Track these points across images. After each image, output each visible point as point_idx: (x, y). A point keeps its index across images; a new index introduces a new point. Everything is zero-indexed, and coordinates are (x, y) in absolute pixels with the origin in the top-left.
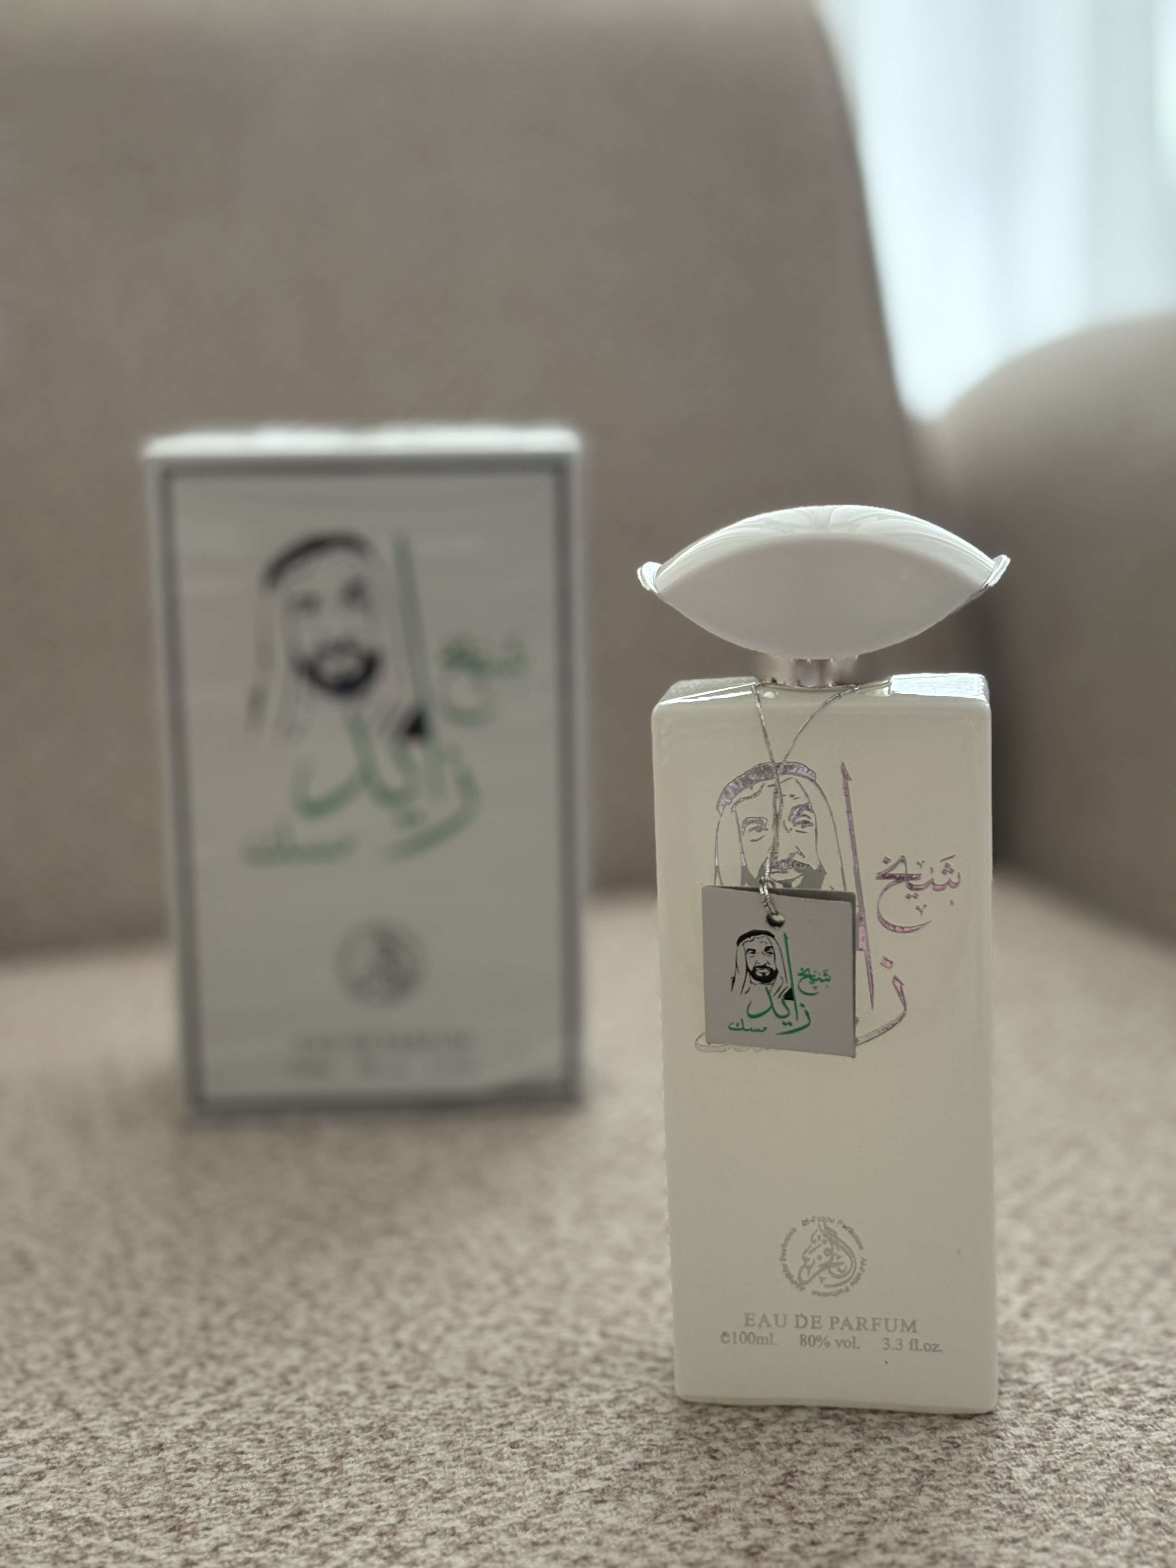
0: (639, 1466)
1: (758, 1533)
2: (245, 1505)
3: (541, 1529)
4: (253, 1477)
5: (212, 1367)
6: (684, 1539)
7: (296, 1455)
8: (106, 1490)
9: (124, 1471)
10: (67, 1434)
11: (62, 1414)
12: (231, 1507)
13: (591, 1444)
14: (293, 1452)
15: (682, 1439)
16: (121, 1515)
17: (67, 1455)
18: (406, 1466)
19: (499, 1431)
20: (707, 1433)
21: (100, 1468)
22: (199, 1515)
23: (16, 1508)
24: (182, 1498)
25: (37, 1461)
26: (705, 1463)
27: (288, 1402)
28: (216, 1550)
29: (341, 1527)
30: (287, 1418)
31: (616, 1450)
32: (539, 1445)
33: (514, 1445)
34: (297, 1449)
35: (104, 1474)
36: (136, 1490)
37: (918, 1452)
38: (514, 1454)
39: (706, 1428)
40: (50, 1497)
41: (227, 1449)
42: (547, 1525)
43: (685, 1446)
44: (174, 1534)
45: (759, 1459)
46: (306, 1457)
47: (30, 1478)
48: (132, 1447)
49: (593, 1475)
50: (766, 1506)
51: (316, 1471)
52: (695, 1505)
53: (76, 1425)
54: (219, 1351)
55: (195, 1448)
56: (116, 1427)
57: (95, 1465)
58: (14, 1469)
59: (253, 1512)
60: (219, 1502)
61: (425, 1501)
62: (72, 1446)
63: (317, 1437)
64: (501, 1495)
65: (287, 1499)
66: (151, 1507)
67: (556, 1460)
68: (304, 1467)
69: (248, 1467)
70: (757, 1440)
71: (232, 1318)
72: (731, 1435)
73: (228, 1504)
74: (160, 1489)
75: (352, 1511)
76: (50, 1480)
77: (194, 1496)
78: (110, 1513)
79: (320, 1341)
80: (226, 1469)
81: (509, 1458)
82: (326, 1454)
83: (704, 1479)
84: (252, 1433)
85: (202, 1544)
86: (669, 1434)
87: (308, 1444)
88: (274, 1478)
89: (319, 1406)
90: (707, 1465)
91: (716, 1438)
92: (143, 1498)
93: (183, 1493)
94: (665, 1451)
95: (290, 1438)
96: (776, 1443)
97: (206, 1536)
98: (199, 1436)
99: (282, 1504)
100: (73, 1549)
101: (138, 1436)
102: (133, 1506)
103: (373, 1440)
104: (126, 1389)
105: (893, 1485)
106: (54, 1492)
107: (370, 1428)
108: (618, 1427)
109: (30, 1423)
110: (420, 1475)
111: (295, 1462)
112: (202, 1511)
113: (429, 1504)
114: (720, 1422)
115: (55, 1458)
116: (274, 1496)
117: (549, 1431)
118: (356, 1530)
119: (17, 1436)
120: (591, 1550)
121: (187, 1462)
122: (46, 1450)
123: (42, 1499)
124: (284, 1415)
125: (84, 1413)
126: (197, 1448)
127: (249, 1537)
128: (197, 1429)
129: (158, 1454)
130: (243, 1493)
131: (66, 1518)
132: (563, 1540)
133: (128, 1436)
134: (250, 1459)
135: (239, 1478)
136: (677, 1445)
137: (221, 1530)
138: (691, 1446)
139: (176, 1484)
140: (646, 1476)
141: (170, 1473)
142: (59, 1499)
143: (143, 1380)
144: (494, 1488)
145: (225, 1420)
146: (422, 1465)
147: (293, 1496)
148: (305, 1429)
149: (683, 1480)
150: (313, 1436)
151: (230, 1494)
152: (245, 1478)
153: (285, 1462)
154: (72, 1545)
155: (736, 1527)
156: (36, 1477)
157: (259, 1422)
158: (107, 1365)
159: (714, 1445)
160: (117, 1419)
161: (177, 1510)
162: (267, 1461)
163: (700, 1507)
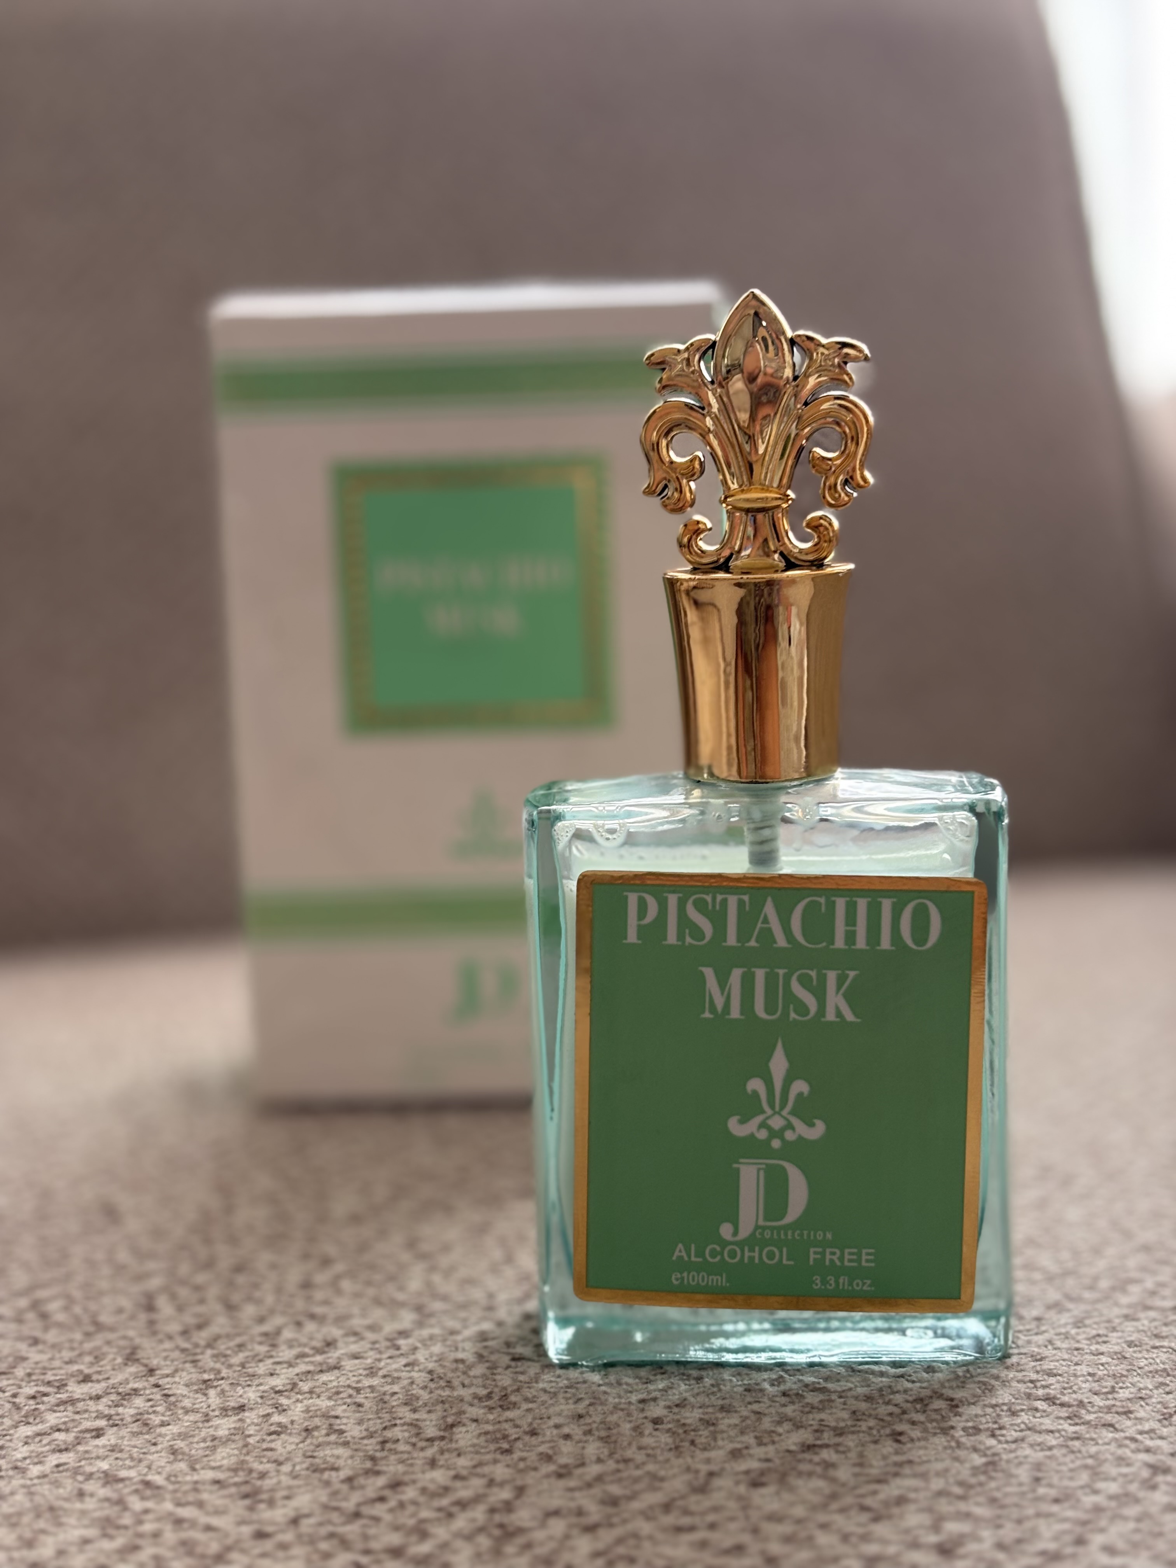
0: (809, 1448)
1: (953, 1527)
2: (334, 1474)
3: (686, 1512)
4: (346, 1444)
5: (310, 1327)
6: (860, 1531)
7: (398, 1422)
8: (174, 1452)
9: (197, 1432)
10: (135, 1390)
11: (132, 1369)
12: (317, 1475)
13: (749, 1422)
14: (394, 1418)
15: (858, 1420)
16: (188, 1478)
17: (132, 1411)
18: (527, 1438)
19: (641, 1406)
20: (891, 1414)
21: (170, 1427)
22: (279, 1482)
23: (66, 1467)
24: (261, 1463)
25: (97, 1417)
26: (888, 1447)
27: (394, 1366)
28: (295, 1521)
29: (445, 1502)
30: (392, 1383)
31: (780, 1430)
32: (688, 1421)
33: (656, 1421)
34: (401, 1415)
35: (173, 1434)
36: (207, 1453)
37: (1149, 1443)
38: (656, 1430)
39: (891, 1408)
40: (107, 1456)
41: (318, 1413)
42: (693, 1508)
43: (864, 1428)
44: (247, 1502)
45: (953, 1444)
46: (411, 1424)
47: (88, 1435)
48: (209, 1406)
49: (751, 1456)
50: (962, 1498)
51: (421, 1440)
52: (875, 1493)
53: (147, 1381)
54: (319, 1310)
55: (281, 1410)
56: (192, 1384)
57: (163, 1424)
58: (71, 1425)
59: (343, 1481)
60: (303, 1469)
61: (547, 1476)
62: (139, 1402)
63: (425, 1405)
64: (639, 1473)
65: (384, 1468)
66: (223, 1471)
67: (707, 1437)
68: (406, 1434)
69: (341, 1432)
70: (951, 1423)
71: (337, 1278)
72: (921, 1417)
73: (315, 1471)
74: (236, 1452)
75: (458, 1484)
76: (110, 1438)
77: (275, 1461)
78: (175, 1476)
79: (437, 1306)
80: (316, 1433)
81: (650, 1434)
82: (434, 1423)
83: (887, 1465)
84: (350, 1396)
85: (279, 1514)
86: (845, 1415)
87: (415, 1411)
88: (371, 1445)
89: (430, 1372)
90: (890, 1450)
91: (901, 1420)
92: (215, 1461)
93: (264, 1456)
94: (840, 1432)
95: (395, 1403)
96: (974, 1428)
97: (284, 1506)
98: (288, 1398)
99: (378, 1473)
100: (127, 1514)
101: (218, 1395)
102: (203, 1468)
103: (491, 1409)
104: (209, 1346)
105: (1121, 1480)
106: (113, 1451)
107: (489, 1396)
108: (784, 1405)
109: (95, 1377)
110: (543, 1448)
111: (397, 1429)
112: (283, 1478)
113: (553, 1480)
114: (907, 1401)
115: (118, 1414)
116: (368, 1464)
117: (700, 1407)
118: (463, 1505)
119: (77, 1390)
120: (746, 1538)
121: (271, 1425)
122: (110, 1407)
123: (98, 1457)
124: (389, 1380)
125: (158, 1369)
126: (284, 1410)
127: (336, 1509)
128: (286, 1391)
129: (238, 1414)
130: (332, 1460)
131: (122, 1480)
132: (712, 1526)
133: (205, 1395)
134: (346, 1424)
135: (329, 1443)
136: (855, 1426)
137: (303, 1501)
138: (870, 1428)
139: (255, 1448)
140: (816, 1459)
141: (249, 1436)
142: (117, 1459)
143: (229, 1336)
144: (631, 1465)
145: (321, 1381)
146: (547, 1438)
147: (392, 1468)
148: (412, 1394)
149: (861, 1465)
150: (421, 1403)
151: (317, 1461)
152: (336, 1443)
153: (385, 1428)
154: (126, 1508)
155: (925, 1519)
156: (94, 1433)
157: (360, 1385)
158: (189, 1319)
159: (899, 1427)
160: (195, 1376)
161: (254, 1475)
162: (364, 1427)
163: (882, 1496)
